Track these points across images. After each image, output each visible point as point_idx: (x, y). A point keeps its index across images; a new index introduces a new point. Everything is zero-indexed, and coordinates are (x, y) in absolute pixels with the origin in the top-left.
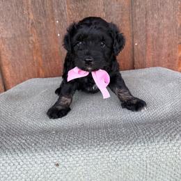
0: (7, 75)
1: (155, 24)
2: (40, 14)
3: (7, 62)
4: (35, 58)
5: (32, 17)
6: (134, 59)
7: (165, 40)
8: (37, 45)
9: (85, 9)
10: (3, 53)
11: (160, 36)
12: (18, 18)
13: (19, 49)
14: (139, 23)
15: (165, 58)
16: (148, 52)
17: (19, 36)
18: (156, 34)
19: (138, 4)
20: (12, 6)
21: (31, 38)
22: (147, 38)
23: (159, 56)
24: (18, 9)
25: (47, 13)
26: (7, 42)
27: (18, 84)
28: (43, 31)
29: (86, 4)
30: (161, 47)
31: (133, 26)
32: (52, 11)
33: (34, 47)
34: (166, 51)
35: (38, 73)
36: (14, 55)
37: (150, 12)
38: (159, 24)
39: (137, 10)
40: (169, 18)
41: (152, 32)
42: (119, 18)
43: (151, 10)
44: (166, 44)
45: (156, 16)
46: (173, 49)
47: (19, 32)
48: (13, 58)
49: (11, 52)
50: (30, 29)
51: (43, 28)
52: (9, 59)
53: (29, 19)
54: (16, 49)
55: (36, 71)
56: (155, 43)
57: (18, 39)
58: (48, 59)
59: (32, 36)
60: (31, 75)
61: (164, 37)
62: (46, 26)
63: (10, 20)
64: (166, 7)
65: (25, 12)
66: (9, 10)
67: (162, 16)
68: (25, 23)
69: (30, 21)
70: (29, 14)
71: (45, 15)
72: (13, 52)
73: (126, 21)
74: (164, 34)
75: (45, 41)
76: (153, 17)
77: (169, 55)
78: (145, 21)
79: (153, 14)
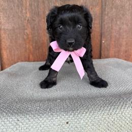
0: (4, 57)
1: (118, 28)
2: (35, 14)
3: (6, 47)
4: (27, 46)
5: (28, 15)
6: (100, 53)
7: (124, 40)
8: (30, 36)
10: (3, 40)
11: (121, 37)
12: (18, 15)
13: (16, 39)
14: (106, 26)
15: (123, 53)
16: (111, 48)
17: (17, 29)
18: (118, 36)
19: (106, 13)
20: (14, 6)
21: (26, 31)
22: (111, 38)
23: (119, 51)
24: (19, 9)
25: (40, 14)
26: (8, 33)
27: (12, 64)
28: (35, 26)
31: (102, 29)
32: (44, 12)
33: (28, 38)
34: (124, 48)
35: (29, 58)
36: (11, 42)
37: (115, 20)
38: (120, 29)
39: (106, 17)
40: (128, 25)
41: (115, 34)
43: (115, 18)
44: (124, 43)
45: (118, 23)
46: (129, 48)
47: (17, 26)
48: (11, 44)
49: (9, 41)
50: (26, 24)
51: (36, 24)
52: (7, 45)
53: (26, 16)
54: (14, 38)
55: (27, 57)
56: (116, 42)
57: (16, 31)
58: (37, 48)
59: (27, 29)
60: (23, 59)
61: (123, 38)
62: (38, 23)
63: (12, 16)
64: (126, 17)
65: (24, 11)
66: (12, 9)
67: (123, 23)
68: (23, 19)
69: (27, 19)
70: (26, 13)
71: (38, 15)
72: (11, 40)
73: (97, 24)
74: (123, 36)
75: (36, 34)
76: (116, 24)
77: (126, 52)
78: (110, 25)
79: (116, 21)
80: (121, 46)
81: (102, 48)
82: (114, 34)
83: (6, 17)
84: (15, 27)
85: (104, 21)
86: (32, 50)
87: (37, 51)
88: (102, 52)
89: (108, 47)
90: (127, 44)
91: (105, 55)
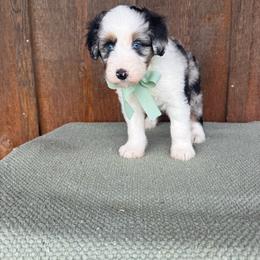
0: (45, 109)
3: (47, 93)
4: (85, 92)
6: (226, 108)
10: (42, 80)
13: (65, 77)
14: (239, 54)
16: (250, 100)
17: (66, 60)
19: (240, 27)
20: (62, 18)
21: (82, 64)
24: (69, 23)
26: (50, 66)
31: (230, 59)
33: (86, 77)
35: (87, 113)
36: (57, 84)
39: (239, 37)
47: (67, 54)
48: (56, 88)
49: (53, 80)
50: (82, 51)
52: (50, 89)
54: (62, 76)
55: (84, 110)
57: (65, 63)
58: (101, 95)
59: (83, 61)
63: (57, 37)
65: (79, 27)
66: (57, 24)
68: (76, 43)
72: (56, 80)
78: (248, 53)
81: (230, 98)
83: (47, 38)
84: (64, 57)
85: (235, 45)
86: (93, 99)
87: (101, 101)
88: (229, 107)
89: (244, 97)
91: (234, 113)
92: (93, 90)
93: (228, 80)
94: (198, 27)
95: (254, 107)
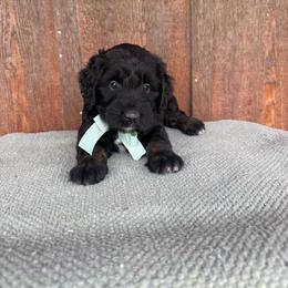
1: (229, 48)
2: (29, 18)
4: (14, 96)
5: (13, 21)
6: (191, 106)
7: (244, 76)
8: (20, 72)
9: (110, 15)
11: (236, 68)
14: (201, 44)
15: (244, 106)
16: (215, 95)
18: (229, 64)
19: (201, 12)
21: (9, 59)
23: (233, 102)
25: (42, 17)
28: (32, 47)
29: (112, 7)
30: (237, 87)
32: (52, 14)
34: (245, 94)
35: (19, 124)
37: (221, 28)
38: (235, 49)
39: (200, 23)
40: (252, 41)
41: (223, 61)
42: (168, 35)
43: (223, 24)
44: (245, 83)
45: (230, 34)
46: (257, 93)
50: (8, 43)
51: (32, 43)
53: (8, 24)
55: (15, 121)
60: (6, 127)
61: (241, 72)
62: (38, 39)
64: (247, 21)
65: (2, 12)
67: (240, 35)
69: (11, 30)
70: (8, 15)
71: (38, 20)
73: (181, 39)
74: (243, 66)
75: (34, 66)
76: (225, 37)
77: (250, 102)
78: (211, 41)
79: (225, 31)
80: (238, 90)
81: (194, 94)
82: (221, 62)
85: (196, 33)
86: (26, 105)
87: (39, 107)
88: (194, 104)
89: (208, 93)
90: (250, 85)
91: (200, 111)
92: (26, 94)
93: (191, 73)
94: (153, 12)
95: (220, 103)
